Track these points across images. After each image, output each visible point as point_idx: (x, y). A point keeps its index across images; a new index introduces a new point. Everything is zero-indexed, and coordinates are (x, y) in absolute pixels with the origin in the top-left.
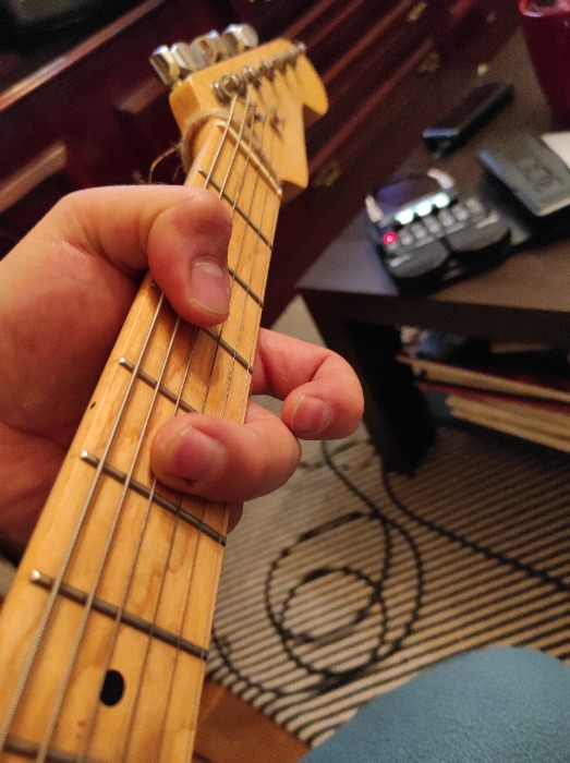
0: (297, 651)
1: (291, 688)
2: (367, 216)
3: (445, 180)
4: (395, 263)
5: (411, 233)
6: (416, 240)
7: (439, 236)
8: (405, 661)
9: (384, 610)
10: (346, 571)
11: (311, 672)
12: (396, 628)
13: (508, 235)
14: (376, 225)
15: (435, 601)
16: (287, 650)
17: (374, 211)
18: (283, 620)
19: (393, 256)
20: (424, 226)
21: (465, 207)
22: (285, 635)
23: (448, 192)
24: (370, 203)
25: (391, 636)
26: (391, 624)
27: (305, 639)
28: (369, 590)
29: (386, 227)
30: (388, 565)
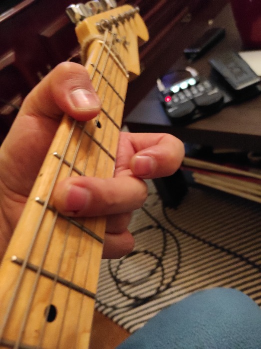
0: (123, 289)
1: (120, 306)
2: (157, 89)
3: (194, 73)
4: (170, 111)
5: (178, 97)
6: (180, 100)
7: (191, 98)
8: (172, 293)
9: (163, 270)
10: (146, 252)
11: (129, 298)
12: (168, 278)
13: (222, 99)
14: (162, 93)
15: (186, 265)
16: (119, 288)
17: (161, 86)
18: (117, 275)
19: (170, 107)
20: (184, 94)
21: (203, 85)
22: (118, 282)
23: (195, 78)
24: (159, 82)
25: (166, 281)
26: (166, 276)
27: (127, 283)
28: (156, 261)
29: (167, 94)
30: (165, 249)
